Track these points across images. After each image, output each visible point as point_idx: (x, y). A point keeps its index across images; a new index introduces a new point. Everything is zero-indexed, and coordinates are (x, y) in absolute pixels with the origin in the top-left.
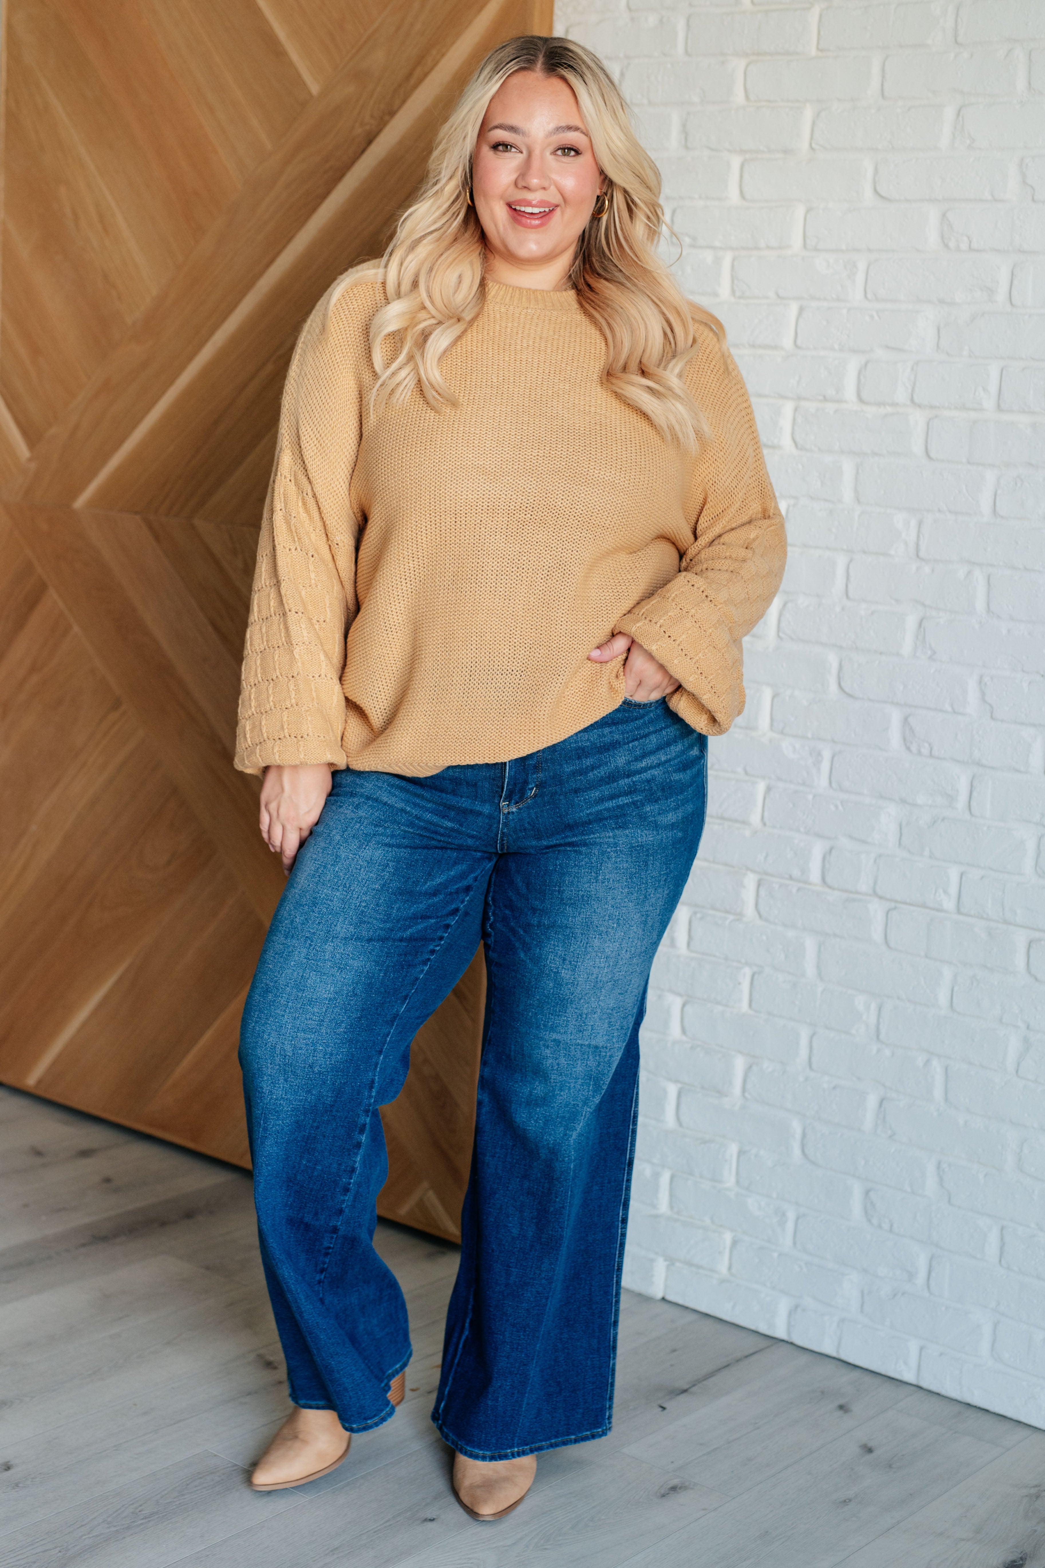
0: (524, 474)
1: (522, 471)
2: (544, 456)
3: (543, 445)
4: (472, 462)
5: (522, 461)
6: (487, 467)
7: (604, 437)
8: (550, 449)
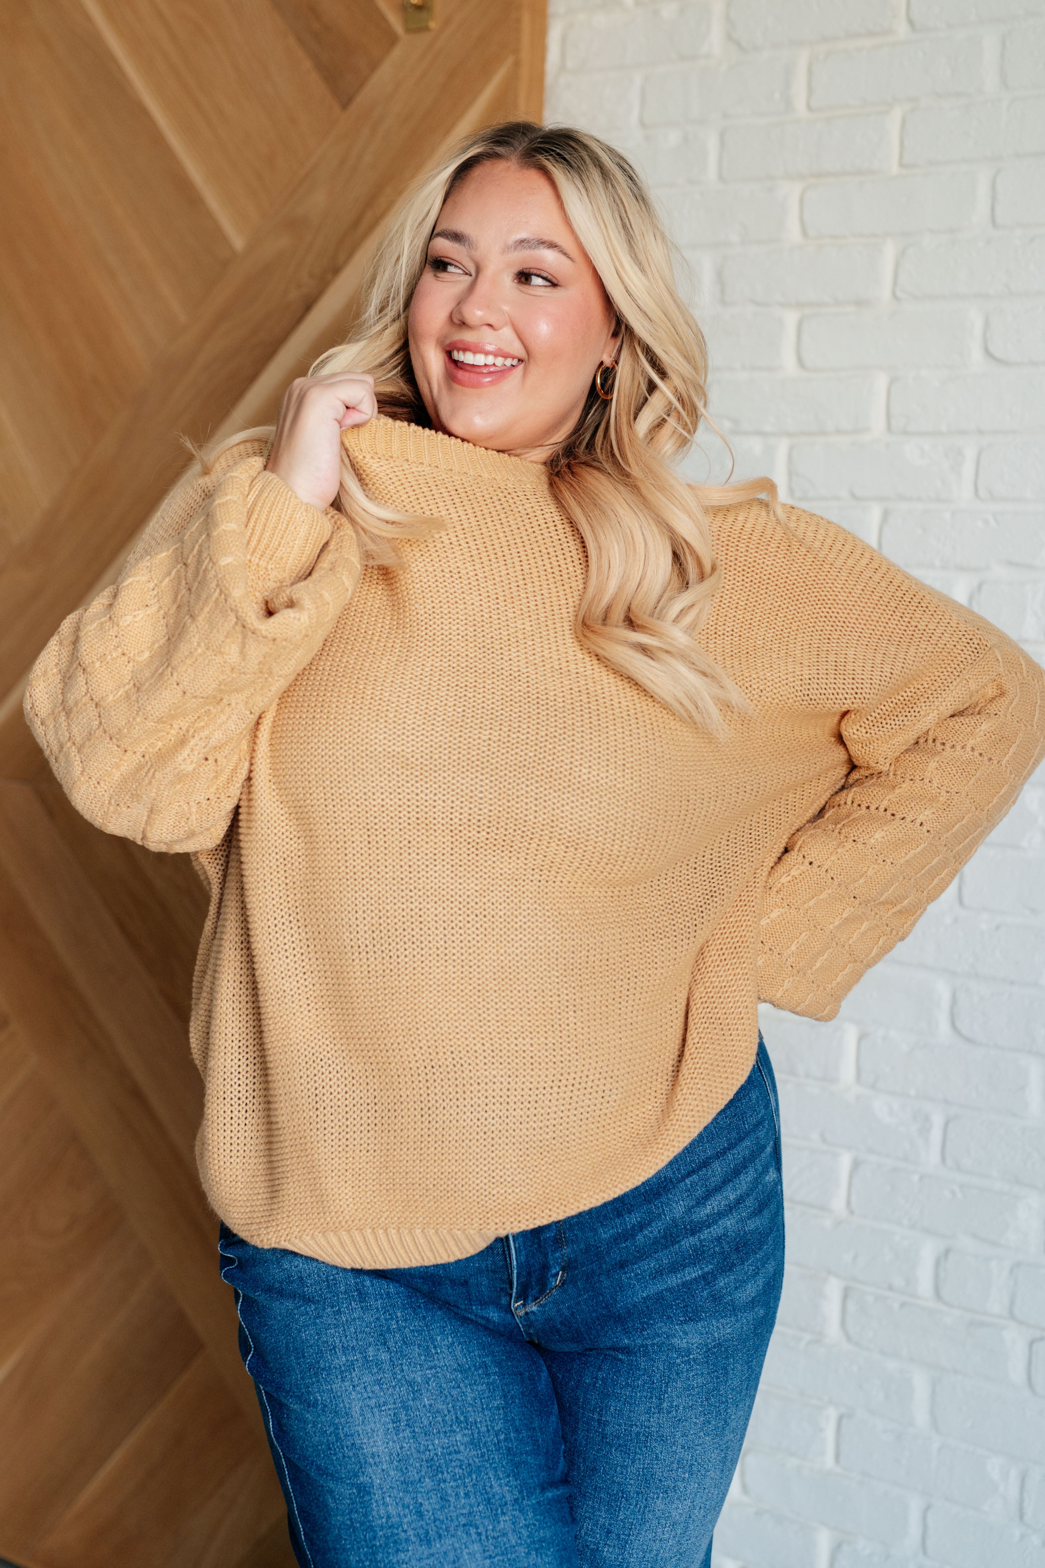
0: (469, 768)
1: (465, 764)
2: (499, 740)
3: (497, 724)
4: (385, 747)
5: (465, 747)
6: (409, 756)
7: (595, 713)
8: (509, 730)
